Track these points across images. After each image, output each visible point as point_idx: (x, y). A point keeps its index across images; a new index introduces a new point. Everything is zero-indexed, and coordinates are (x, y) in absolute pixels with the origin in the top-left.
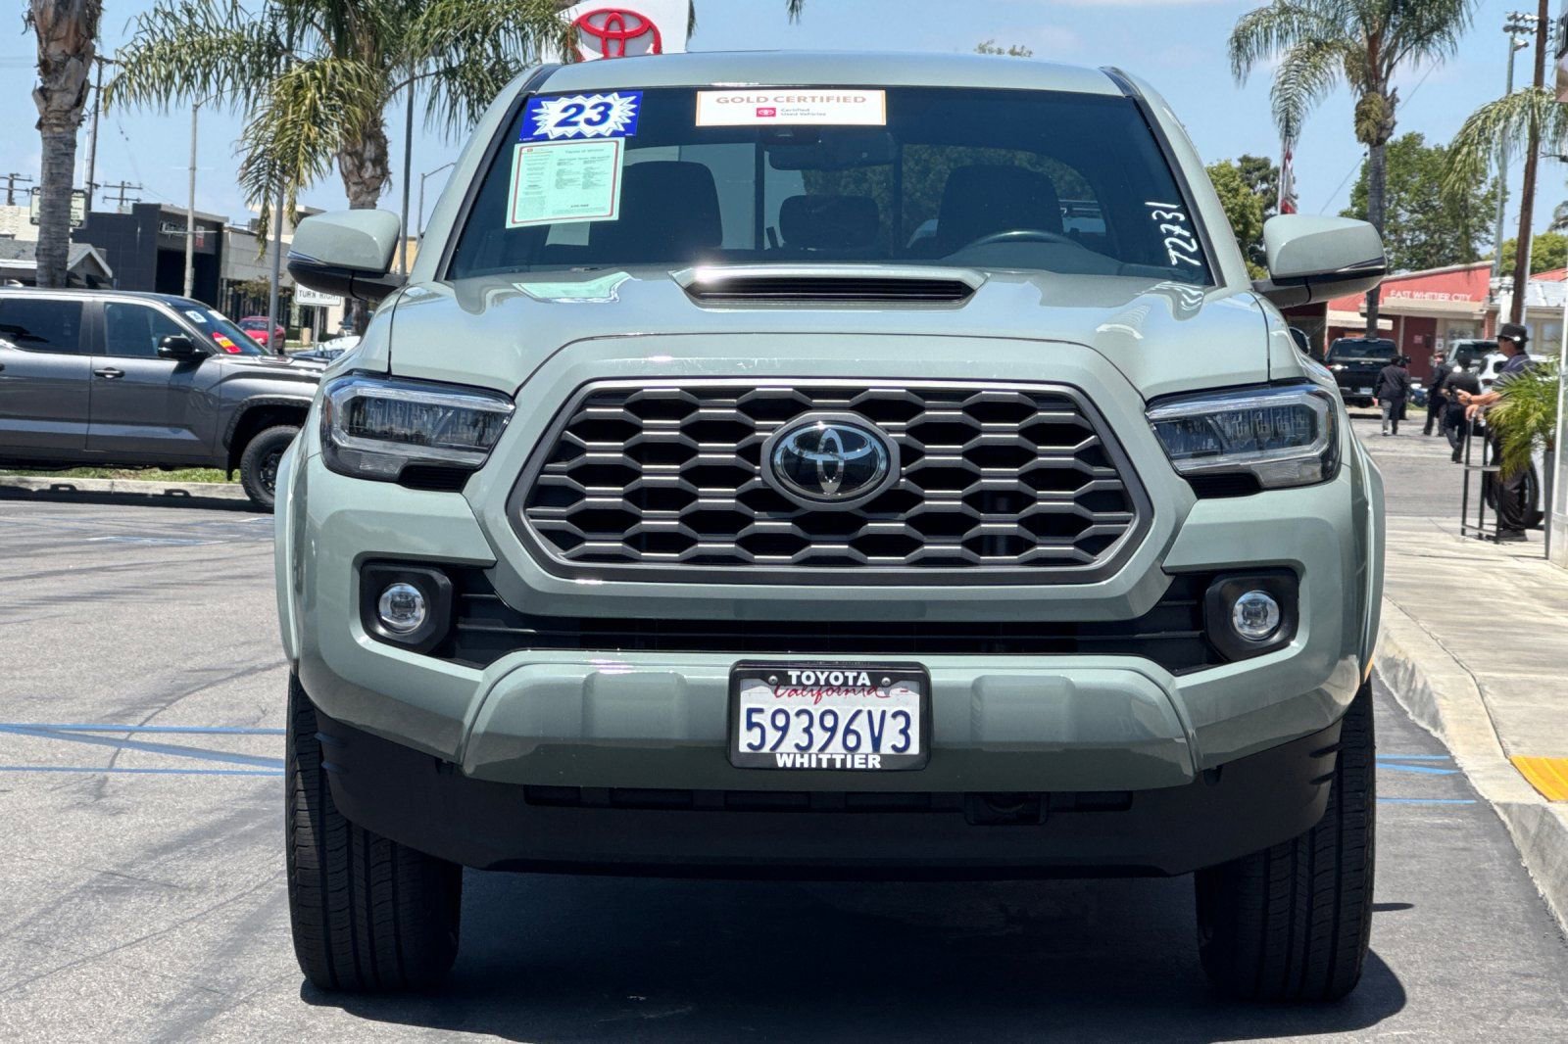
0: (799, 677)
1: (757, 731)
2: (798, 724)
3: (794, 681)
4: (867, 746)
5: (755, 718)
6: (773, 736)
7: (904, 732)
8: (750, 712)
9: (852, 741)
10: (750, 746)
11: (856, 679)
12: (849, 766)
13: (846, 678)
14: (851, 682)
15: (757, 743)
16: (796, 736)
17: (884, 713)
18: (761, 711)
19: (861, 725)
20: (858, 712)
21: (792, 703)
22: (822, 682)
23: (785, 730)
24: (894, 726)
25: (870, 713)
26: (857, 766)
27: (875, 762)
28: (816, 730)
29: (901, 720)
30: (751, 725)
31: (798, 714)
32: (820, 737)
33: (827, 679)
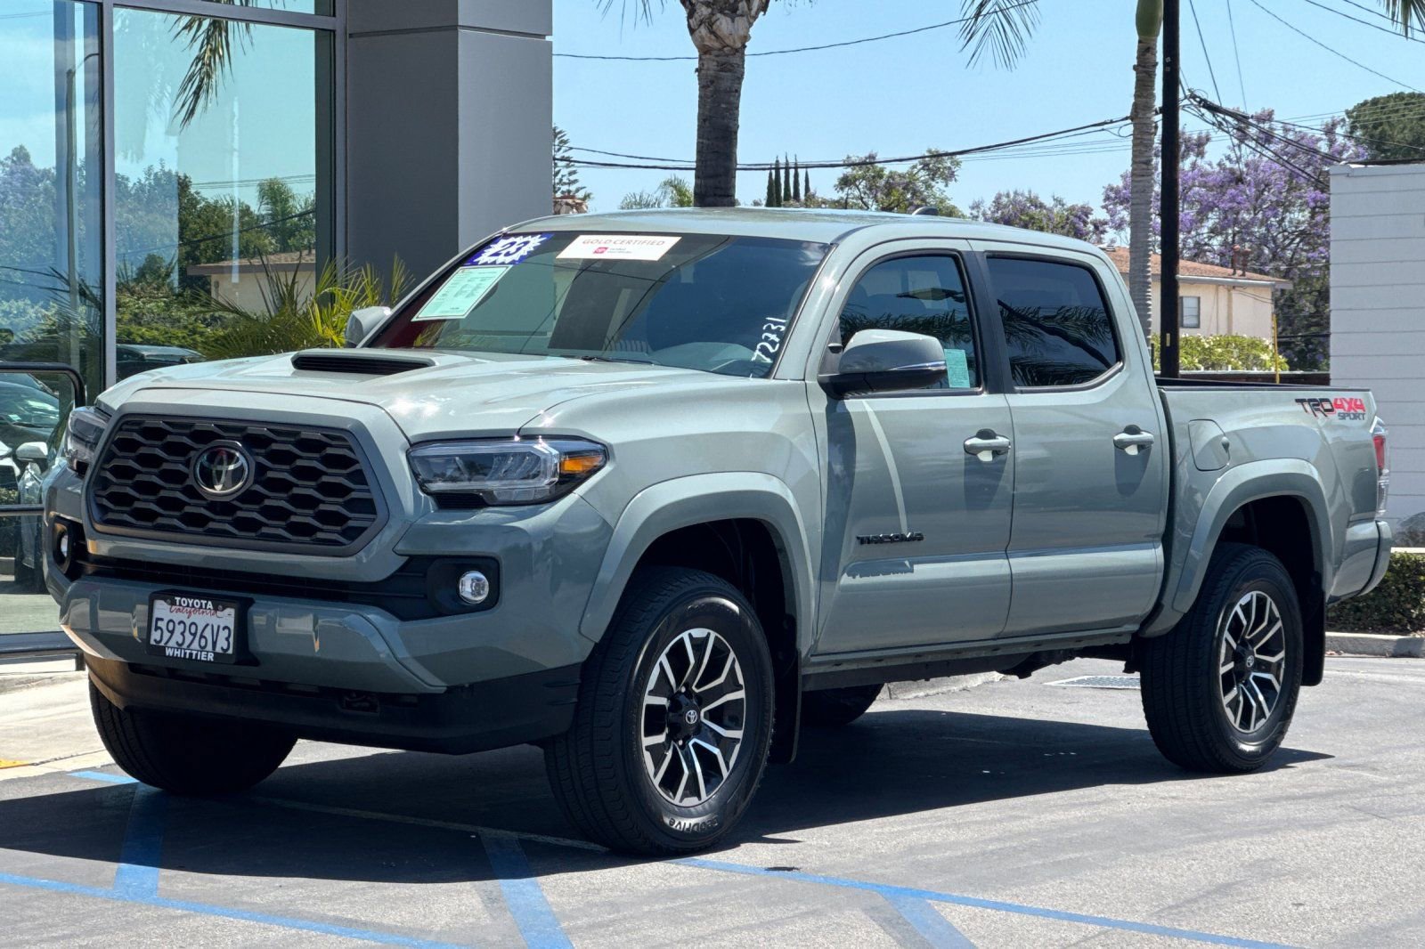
0: (180, 601)
1: (159, 631)
2: (180, 628)
3: (178, 603)
4: (209, 647)
5: (160, 624)
6: (166, 635)
7: (227, 639)
8: (158, 619)
9: (203, 643)
10: (155, 641)
11: (206, 604)
12: (199, 658)
13: (201, 604)
14: (204, 607)
15: (158, 639)
16: (177, 637)
17: (219, 627)
18: (162, 619)
19: (208, 633)
20: (207, 625)
21: (177, 617)
22: (190, 605)
23: (172, 632)
24: (223, 634)
25: (213, 626)
26: (203, 659)
27: (211, 657)
28: (187, 634)
29: (227, 631)
30: (157, 628)
31: (179, 623)
32: (189, 638)
33: (193, 603)
